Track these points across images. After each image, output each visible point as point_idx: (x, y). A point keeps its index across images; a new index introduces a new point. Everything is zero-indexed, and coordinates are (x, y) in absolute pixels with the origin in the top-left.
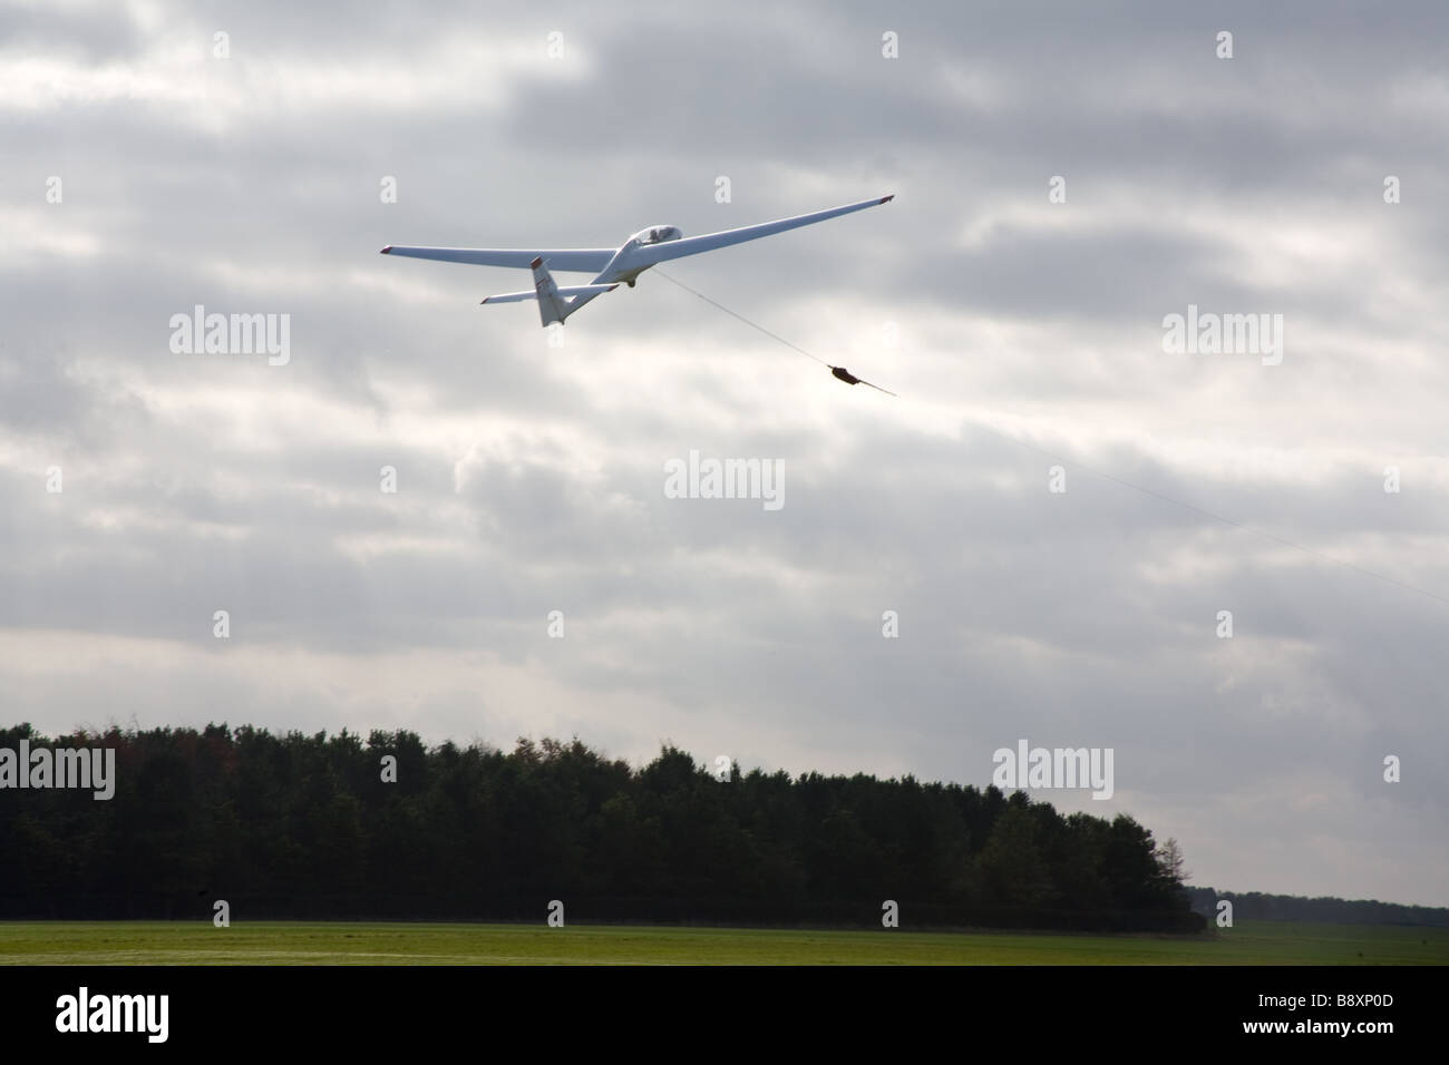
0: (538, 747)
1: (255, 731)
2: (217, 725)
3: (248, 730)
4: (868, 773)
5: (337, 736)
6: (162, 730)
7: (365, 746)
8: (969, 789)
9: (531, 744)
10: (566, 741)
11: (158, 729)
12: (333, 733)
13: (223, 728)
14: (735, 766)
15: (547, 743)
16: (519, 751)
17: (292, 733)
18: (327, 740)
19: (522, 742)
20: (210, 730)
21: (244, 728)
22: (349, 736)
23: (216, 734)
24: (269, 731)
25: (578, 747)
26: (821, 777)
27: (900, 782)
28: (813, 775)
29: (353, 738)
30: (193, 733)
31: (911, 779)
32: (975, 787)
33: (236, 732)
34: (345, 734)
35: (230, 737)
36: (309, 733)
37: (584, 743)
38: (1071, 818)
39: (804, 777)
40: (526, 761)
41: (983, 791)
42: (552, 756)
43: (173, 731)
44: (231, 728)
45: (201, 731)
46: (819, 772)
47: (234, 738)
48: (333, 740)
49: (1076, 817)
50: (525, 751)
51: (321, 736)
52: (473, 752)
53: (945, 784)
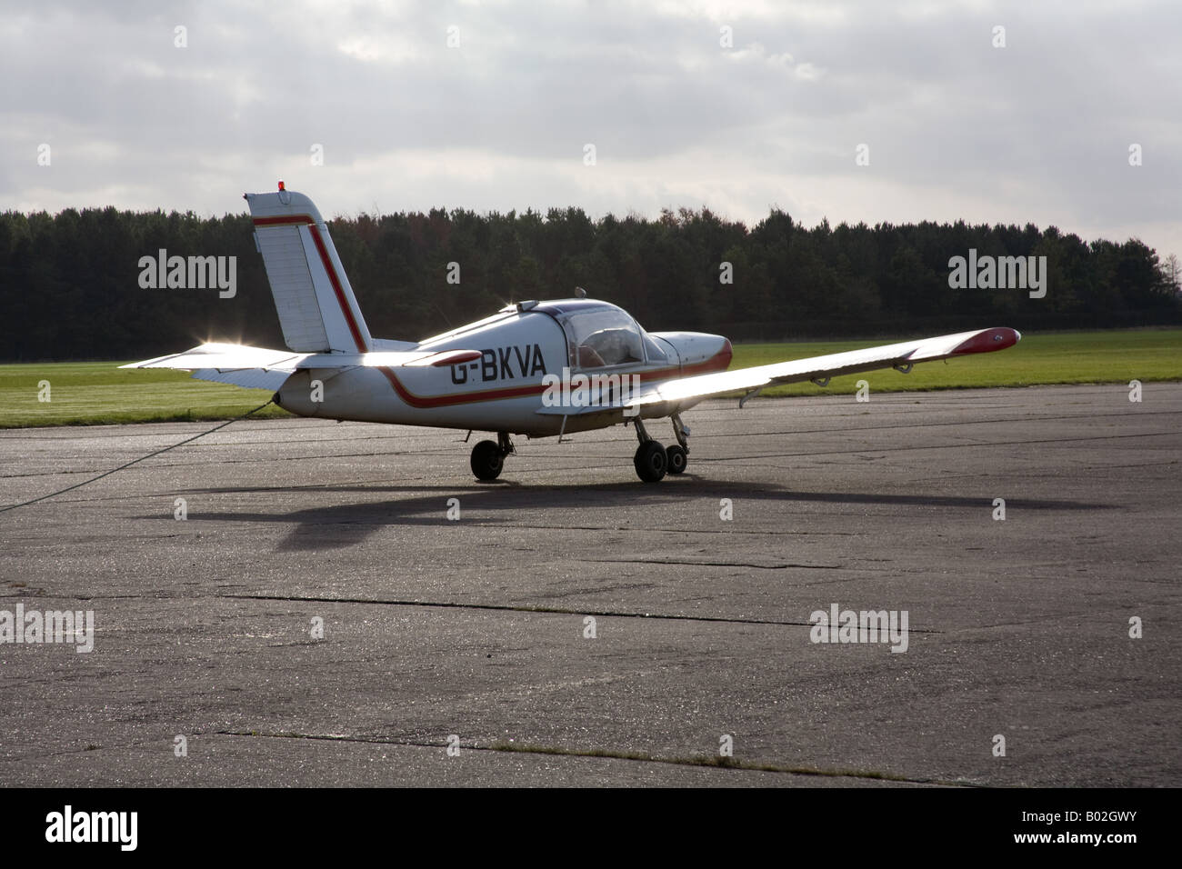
0: (677, 215)
1: (466, 212)
2: (438, 209)
3: (461, 212)
4: (930, 220)
5: (525, 213)
6: (399, 214)
7: (545, 220)
8: (1012, 228)
9: (671, 213)
10: (698, 210)
11: (396, 214)
12: (521, 212)
13: (443, 211)
14: (825, 221)
15: (683, 212)
16: (663, 219)
17: (492, 213)
18: (517, 217)
19: (665, 212)
20: (433, 213)
21: (457, 211)
22: (533, 213)
23: (438, 215)
24: (475, 212)
25: (707, 214)
26: (891, 226)
27: (953, 226)
28: (885, 225)
29: (535, 215)
30: (421, 215)
31: (962, 223)
32: (1016, 226)
33: (452, 213)
34: (530, 211)
35: (448, 217)
36: (504, 213)
37: (711, 211)
38: (1093, 245)
39: (878, 226)
40: (669, 226)
41: (1022, 229)
42: (686, 221)
43: (407, 215)
44: (448, 211)
45: (427, 214)
46: (889, 222)
47: (451, 218)
48: (521, 216)
49: (1097, 243)
50: (667, 220)
51: (512, 214)
52: (630, 221)
53: (992, 226)
